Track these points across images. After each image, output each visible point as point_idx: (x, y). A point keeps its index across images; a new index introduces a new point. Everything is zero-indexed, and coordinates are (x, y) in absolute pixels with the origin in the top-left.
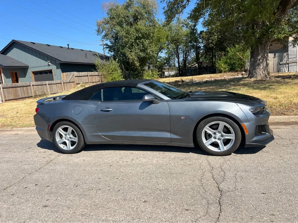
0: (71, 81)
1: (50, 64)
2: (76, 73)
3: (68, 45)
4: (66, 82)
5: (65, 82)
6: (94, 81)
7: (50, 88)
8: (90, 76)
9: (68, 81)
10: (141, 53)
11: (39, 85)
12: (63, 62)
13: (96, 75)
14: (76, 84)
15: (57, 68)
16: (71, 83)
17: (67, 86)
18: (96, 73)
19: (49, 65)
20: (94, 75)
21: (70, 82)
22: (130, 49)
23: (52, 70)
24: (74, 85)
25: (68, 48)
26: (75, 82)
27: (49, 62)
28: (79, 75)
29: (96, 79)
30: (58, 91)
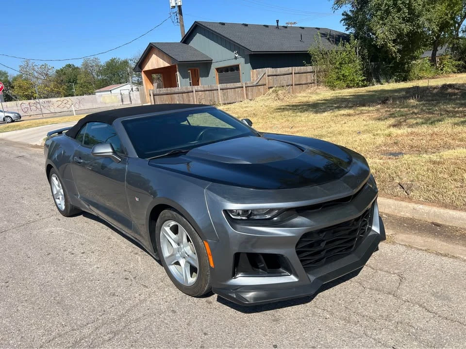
0: (260, 83)
1: (236, 56)
2: (269, 71)
3: (278, 21)
4: (251, 85)
5: (249, 85)
6: (303, 82)
7: (224, 94)
8: (295, 74)
9: (255, 84)
10: (403, 26)
11: (207, 91)
12: (252, 53)
13: (309, 71)
14: (267, 88)
15: (246, 63)
16: (259, 87)
17: (252, 91)
18: (309, 68)
19: (236, 58)
20: (305, 71)
21: (258, 85)
22: (383, 20)
23: (239, 65)
24: (265, 90)
25: (278, 27)
26: (267, 85)
27: (236, 54)
28: (275, 73)
29: (307, 78)
30: (236, 99)
